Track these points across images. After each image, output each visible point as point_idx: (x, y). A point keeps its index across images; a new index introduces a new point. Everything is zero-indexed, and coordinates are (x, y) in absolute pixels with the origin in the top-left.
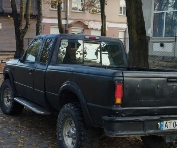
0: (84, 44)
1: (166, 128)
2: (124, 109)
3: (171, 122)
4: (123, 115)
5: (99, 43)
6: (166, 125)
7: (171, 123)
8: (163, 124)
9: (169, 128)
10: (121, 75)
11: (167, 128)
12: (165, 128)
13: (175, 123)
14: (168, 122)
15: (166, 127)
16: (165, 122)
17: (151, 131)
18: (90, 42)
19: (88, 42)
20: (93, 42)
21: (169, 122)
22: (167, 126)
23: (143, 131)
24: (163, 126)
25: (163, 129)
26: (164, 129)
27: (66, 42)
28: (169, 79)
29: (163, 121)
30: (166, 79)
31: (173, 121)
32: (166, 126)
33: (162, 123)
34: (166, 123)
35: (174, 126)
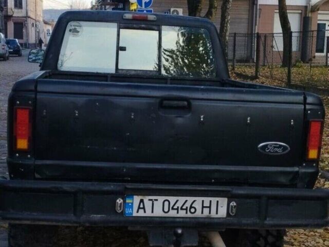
0: (121, 30)
1: (141, 213)
2: (39, 162)
3: (157, 200)
4: (37, 176)
5: (156, 28)
6: (141, 206)
7: (155, 202)
8: (132, 203)
9: (149, 213)
10: (33, 87)
11: (145, 212)
12: (138, 212)
13: (166, 203)
14: (146, 199)
15: (141, 211)
16: (137, 199)
17: (97, 217)
18: (135, 26)
19: (130, 25)
20: (143, 26)
21: (150, 200)
22: (144, 208)
23: (75, 214)
24: (132, 207)
25: (132, 214)
26: (135, 214)
27: (77, 26)
28: (165, 102)
29: (131, 196)
30: (158, 100)
31: (161, 199)
32: (139, 208)
33: (128, 201)
34: (142, 201)
35: (166, 210)
